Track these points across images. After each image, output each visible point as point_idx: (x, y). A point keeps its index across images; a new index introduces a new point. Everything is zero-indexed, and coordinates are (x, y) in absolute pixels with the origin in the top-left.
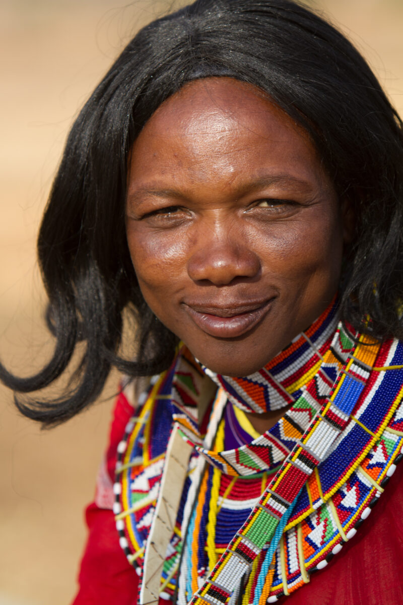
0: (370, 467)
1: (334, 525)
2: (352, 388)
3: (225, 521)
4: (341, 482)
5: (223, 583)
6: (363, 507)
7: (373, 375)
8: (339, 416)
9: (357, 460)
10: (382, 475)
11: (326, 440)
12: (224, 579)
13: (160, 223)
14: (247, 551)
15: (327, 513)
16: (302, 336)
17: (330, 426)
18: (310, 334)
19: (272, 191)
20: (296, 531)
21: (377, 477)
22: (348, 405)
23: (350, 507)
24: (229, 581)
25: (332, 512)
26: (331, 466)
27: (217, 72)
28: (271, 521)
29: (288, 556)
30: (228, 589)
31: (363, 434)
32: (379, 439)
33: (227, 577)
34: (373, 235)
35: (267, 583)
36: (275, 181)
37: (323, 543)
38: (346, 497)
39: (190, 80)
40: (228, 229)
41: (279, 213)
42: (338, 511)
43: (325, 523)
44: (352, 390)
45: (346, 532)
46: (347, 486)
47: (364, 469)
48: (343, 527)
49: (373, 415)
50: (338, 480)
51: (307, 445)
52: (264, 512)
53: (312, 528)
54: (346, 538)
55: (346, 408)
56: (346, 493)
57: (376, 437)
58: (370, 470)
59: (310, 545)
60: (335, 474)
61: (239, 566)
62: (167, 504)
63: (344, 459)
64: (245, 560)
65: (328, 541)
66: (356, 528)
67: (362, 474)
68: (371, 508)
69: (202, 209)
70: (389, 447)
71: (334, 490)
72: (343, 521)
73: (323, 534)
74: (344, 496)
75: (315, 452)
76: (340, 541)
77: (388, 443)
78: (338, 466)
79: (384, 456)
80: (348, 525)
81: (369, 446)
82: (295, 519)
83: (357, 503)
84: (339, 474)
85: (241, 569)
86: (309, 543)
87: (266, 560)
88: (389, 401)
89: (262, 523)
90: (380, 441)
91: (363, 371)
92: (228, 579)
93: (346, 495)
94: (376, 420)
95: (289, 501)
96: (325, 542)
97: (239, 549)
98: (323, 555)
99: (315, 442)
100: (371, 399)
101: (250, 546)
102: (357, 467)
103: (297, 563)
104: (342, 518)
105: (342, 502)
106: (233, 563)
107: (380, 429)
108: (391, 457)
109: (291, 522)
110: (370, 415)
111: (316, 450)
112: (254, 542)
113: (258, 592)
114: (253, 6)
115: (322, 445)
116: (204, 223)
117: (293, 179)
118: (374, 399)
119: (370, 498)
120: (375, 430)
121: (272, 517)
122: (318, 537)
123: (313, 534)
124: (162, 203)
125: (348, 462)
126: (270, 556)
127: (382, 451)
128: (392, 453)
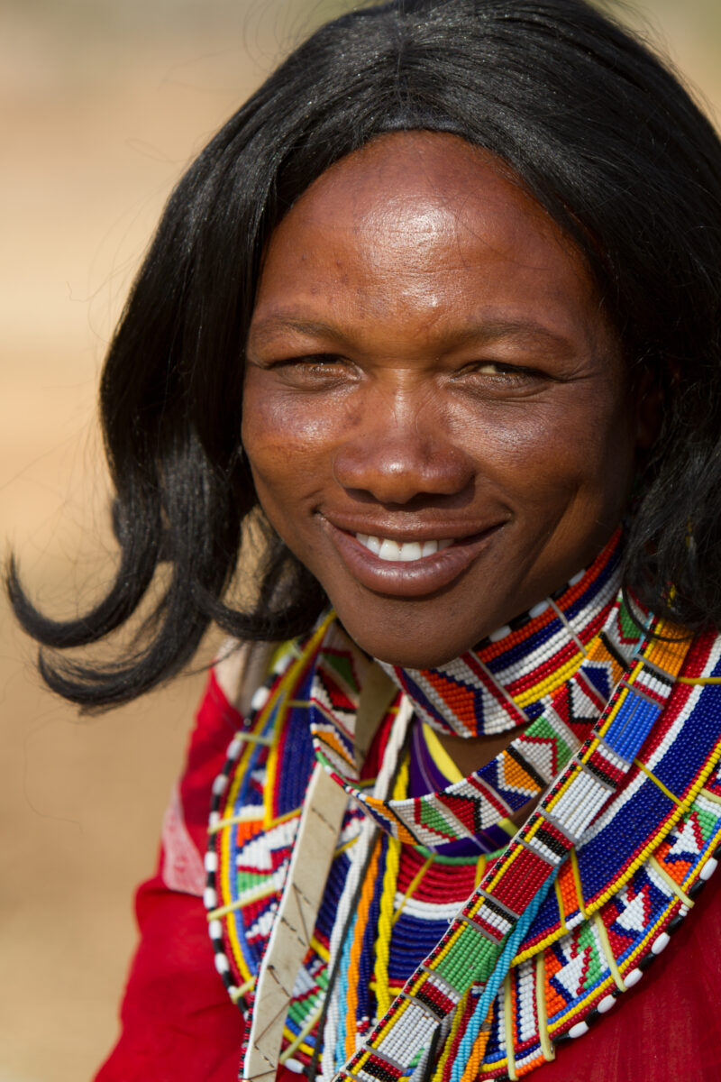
0: (672, 859)
1: (602, 961)
2: (639, 715)
3: (406, 938)
4: (617, 883)
5: (393, 1052)
6: (656, 931)
7: (680, 692)
8: (613, 762)
9: (647, 845)
10: (692, 876)
11: (587, 805)
12: (394, 1045)
13: (301, 380)
14: (436, 998)
15: (590, 937)
16: (550, 606)
17: (596, 782)
18: (565, 605)
19: (503, 349)
20: (534, 966)
21: (681, 878)
22: (630, 743)
23: (632, 929)
24: (402, 1049)
25: (599, 936)
26: (600, 853)
27: (431, 122)
28: (483, 946)
29: (519, 1009)
30: (400, 1062)
31: (659, 799)
32: (688, 810)
33: (400, 1042)
34: (689, 443)
35: (475, 1055)
36: (508, 331)
37: (581, 991)
38: (625, 911)
39: (384, 131)
40: (418, 406)
41: (511, 387)
42: (609, 934)
43: (587, 954)
44: (638, 718)
45: (624, 975)
46: (627, 892)
47: (659, 863)
48: (619, 965)
49: (679, 766)
50: (613, 880)
51: (552, 814)
52: (471, 930)
53: (564, 962)
54: (623, 986)
55: (625, 749)
56: (626, 903)
57: (682, 806)
58: (670, 865)
59: (559, 993)
60: (606, 869)
61: (421, 1023)
62: (301, 897)
63: (624, 843)
64: (433, 1013)
65: (592, 988)
66: (641, 969)
67: (656, 870)
68: (669, 934)
69: (377, 366)
70: (706, 826)
71: (604, 898)
72: (619, 954)
73: (582, 975)
74: (621, 908)
75: (566, 826)
76: (612, 989)
77: (704, 819)
78: (614, 854)
79: (697, 841)
80: (627, 962)
81: (670, 821)
82: (533, 945)
83: (645, 924)
84: (615, 868)
85: (424, 1029)
86: (557, 988)
87: (477, 1013)
88: (708, 741)
89: (465, 949)
90: (690, 813)
91: (660, 683)
92: (401, 1045)
93: (625, 908)
94: (683, 774)
95: (516, 912)
96: (586, 990)
97: (422, 993)
98: (581, 1013)
99: (567, 809)
100: (675, 736)
101: (442, 988)
102: (647, 858)
103: (533, 1024)
104: (617, 949)
105: (619, 920)
106: (411, 1017)
107: (691, 792)
108: (709, 844)
109: (526, 949)
110: (673, 765)
111: (569, 823)
112: (449, 983)
113: (457, 1070)
114: (516, 11)
115: (580, 814)
116: (376, 391)
117: (543, 331)
118: (681, 736)
119: (669, 917)
120: (681, 793)
121: (483, 938)
122: (573, 979)
123: (564, 974)
124: (305, 345)
125: (632, 847)
126: (485, 1008)
127: (692, 831)
128: (711, 838)
